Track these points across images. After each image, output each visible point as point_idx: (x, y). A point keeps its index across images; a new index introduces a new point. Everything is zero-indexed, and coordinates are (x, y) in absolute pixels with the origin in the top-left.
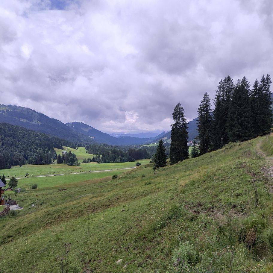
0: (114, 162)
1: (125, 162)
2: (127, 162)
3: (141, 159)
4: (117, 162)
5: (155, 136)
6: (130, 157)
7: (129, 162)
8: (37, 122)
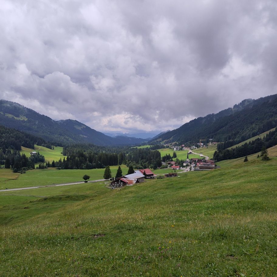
0: (78, 169)
1: (93, 168)
2: (95, 168)
3: (115, 165)
4: (82, 169)
5: (152, 137)
6: (100, 162)
7: (98, 168)
8: (23, 118)
